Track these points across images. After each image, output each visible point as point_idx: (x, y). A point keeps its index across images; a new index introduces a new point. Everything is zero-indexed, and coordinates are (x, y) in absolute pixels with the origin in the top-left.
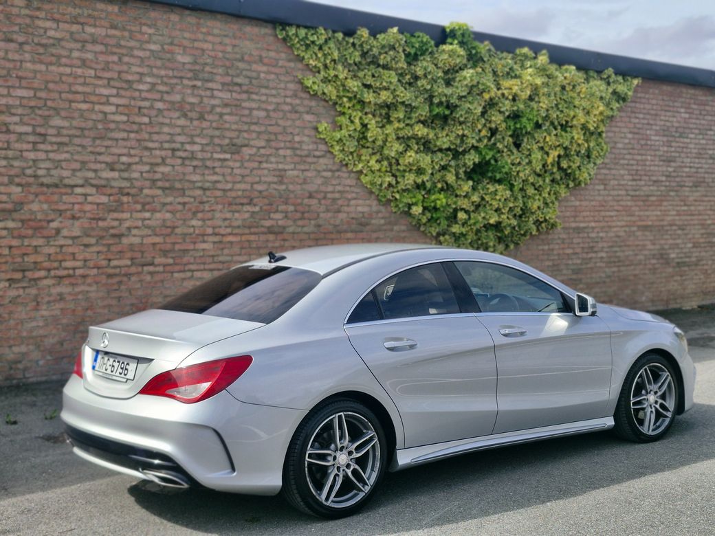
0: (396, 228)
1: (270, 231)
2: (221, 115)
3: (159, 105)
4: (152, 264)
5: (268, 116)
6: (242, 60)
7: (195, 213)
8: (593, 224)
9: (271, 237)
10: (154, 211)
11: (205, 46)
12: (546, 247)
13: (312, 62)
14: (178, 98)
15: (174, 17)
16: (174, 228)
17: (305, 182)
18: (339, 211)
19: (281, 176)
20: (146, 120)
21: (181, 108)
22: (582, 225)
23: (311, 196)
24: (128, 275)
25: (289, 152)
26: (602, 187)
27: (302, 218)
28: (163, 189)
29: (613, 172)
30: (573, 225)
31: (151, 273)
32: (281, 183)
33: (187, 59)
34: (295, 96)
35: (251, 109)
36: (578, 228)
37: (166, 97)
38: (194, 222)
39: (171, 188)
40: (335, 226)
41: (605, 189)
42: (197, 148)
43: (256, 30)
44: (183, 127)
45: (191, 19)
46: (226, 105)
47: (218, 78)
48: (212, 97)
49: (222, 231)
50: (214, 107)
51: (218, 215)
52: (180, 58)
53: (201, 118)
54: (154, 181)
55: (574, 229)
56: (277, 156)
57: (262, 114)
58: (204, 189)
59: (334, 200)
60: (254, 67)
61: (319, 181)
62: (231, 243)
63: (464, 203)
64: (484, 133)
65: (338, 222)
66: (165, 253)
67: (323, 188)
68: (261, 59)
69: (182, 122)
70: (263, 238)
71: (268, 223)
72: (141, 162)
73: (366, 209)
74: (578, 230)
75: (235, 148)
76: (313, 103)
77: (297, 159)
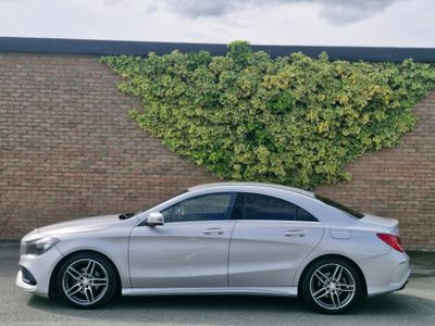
0: (194, 173)
1: (96, 171)
2: (64, 107)
3: (25, 104)
4: (20, 185)
5: (95, 107)
6: (77, 77)
7: (46, 160)
8: (402, 179)
9: (96, 175)
10: (21, 158)
11: (53, 71)
12: (345, 193)
13: (124, 75)
14: (36, 99)
15: (35, 58)
16: (33, 167)
17: (121, 143)
18: (147, 161)
19: (104, 140)
20: (17, 111)
21: (39, 105)
22: (387, 179)
23: (125, 152)
24: (6, 190)
25: (109, 127)
26: (414, 150)
27: (119, 164)
28: (27, 147)
29: (429, 138)
30: (377, 178)
31: (20, 190)
32: (104, 144)
33: (42, 79)
34: (114, 94)
35: (83, 104)
36: (382, 181)
37: (30, 99)
38: (45, 165)
39: (32, 146)
40: (144, 170)
41: (417, 152)
42: (48, 125)
43: (87, 60)
44: (39, 115)
45: (45, 58)
46: (67, 102)
47: (62, 88)
48: (58, 98)
49: (63, 170)
50: (58, 103)
51: (61, 161)
52: (38, 79)
53: (51, 109)
54: (21, 143)
55: (378, 182)
56: (101, 129)
57: (91, 106)
58: (52, 147)
59: (143, 155)
60: (86, 80)
61: (132, 143)
62: (69, 177)
63: (241, 159)
64: (251, 112)
65: (146, 168)
66: (28, 180)
67: (135, 147)
68: (90, 75)
69: (39, 112)
70: (90, 175)
71: (93, 167)
72: (14, 133)
73: (168, 161)
74: (383, 183)
75: (72, 125)
76: (128, 98)
77: (116, 131)
